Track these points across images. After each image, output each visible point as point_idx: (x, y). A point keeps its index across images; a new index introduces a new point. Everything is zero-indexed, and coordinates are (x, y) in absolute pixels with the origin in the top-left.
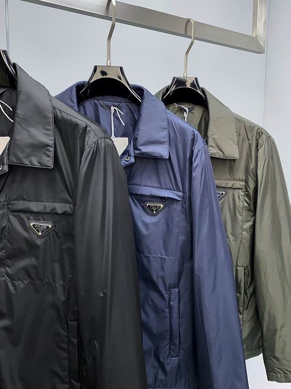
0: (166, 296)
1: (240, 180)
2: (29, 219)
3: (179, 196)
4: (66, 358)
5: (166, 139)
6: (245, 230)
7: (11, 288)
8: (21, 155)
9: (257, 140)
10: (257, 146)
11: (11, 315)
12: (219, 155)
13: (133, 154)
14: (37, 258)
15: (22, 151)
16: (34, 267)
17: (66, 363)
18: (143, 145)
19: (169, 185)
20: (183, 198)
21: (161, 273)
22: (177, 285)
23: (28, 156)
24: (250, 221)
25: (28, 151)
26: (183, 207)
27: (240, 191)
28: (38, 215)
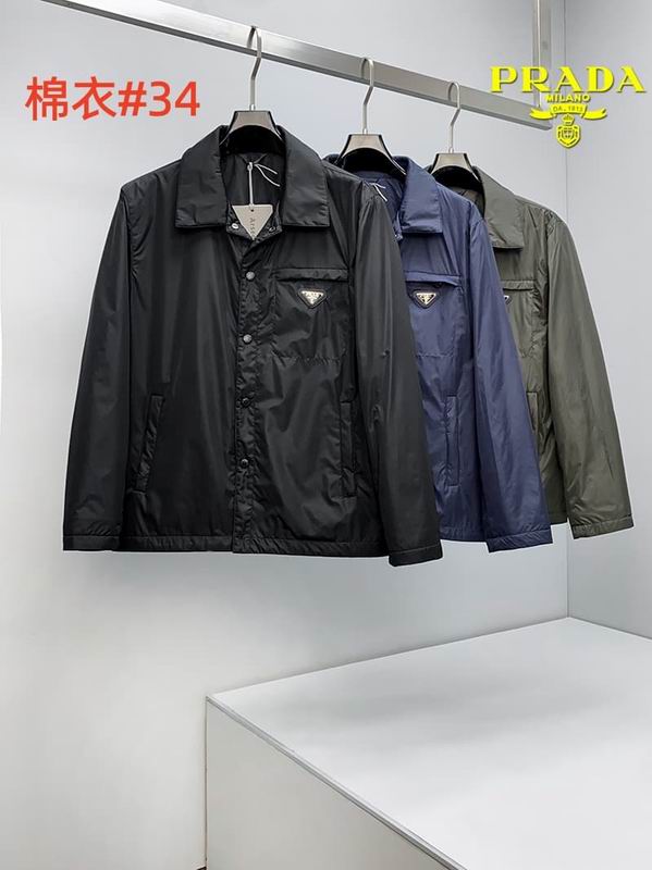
0: (442, 405)
1: (527, 279)
2: (299, 288)
3: (455, 281)
4: (337, 445)
5: (438, 213)
6: (536, 342)
7: (279, 364)
8: (295, 215)
9: (546, 225)
10: (546, 233)
11: (279, 394)
12: (501, 245)
13: (400, 231)
14: (307, 331)
15: (296, 211)
16: (304, 340)
17: (338, 449)
18: (410, 219)
19: (443, 270)
20: (460, 282)
21: (435, 376)
22: (454, 394)
23: (302, 216)
24: (540, 331)
25: (302, 210)
26: (460, 294)
27: (528, 293)
28: (310, 283)
